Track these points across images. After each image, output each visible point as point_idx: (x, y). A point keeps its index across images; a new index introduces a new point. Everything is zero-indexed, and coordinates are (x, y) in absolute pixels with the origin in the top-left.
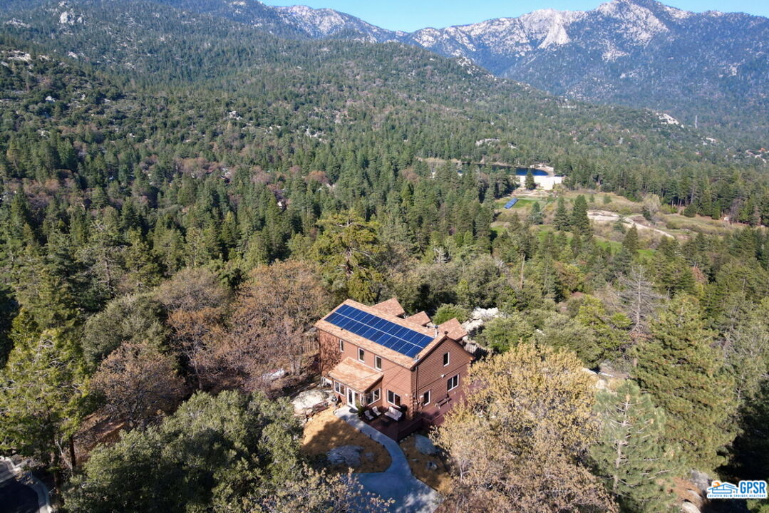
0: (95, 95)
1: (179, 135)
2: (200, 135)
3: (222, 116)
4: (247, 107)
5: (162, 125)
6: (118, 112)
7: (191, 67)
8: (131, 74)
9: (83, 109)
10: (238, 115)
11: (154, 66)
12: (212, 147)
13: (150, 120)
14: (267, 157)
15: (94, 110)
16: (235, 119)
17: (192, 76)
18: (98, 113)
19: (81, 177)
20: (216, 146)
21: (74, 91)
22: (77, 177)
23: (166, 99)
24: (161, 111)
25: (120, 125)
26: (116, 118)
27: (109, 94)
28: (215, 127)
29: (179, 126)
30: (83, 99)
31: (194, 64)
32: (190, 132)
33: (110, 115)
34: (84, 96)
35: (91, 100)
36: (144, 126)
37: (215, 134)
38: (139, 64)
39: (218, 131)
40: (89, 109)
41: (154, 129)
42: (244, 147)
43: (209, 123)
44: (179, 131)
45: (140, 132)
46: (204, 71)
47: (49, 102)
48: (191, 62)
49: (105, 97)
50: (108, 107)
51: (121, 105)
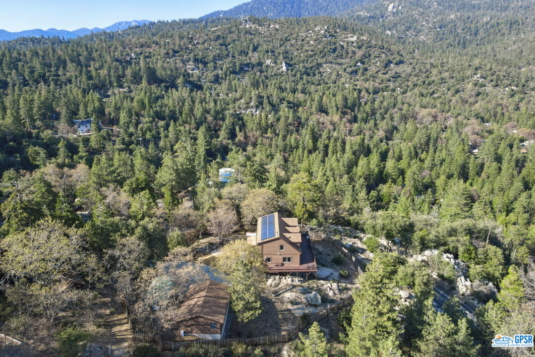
0: (385, 62)
1: (431, 91)
2: (446, 91)
3: (468, 78)
4: (492, 71)
5: (422, 83)
6: (396, 73)
7: (468, 37)
8: (421, 44)
9: (375, 71)
10: (482, 77)
11: (439, 38)
12: (451, 100)
13: (416, 78)
14: (492, 113)
15: (382, 72)
16: (478, 81)
17: (466, 44)
18: (384, 74)
19: (355, 115)
20: (454, 101)
21: (374, 59)
22: (353, 115)
23: (431, 64)
24: (425, 72)
25: (394, 82)
26: (393, 77)
27: (394, 61)
28: (459, 86)
29: (433, 84)
30: (377, 64)
31: (471, 35)
32: (439, 89)
33: (390, 75)
34: (379, 62)
35: (382, 65)
36: (410, 83)
37: (457, 92)
38: (429, 37)
39: (461, 89)
40: (379, 71)
41: (415, 85)
42: (477, 102)
43: (455, 83)
44: (433, 88)
45: (406, 88)
46: (477, 40)
47: (358, 66)
48: (469, 33)
49: (392, 62)
50: (391, 70)
51: (400, 69)
